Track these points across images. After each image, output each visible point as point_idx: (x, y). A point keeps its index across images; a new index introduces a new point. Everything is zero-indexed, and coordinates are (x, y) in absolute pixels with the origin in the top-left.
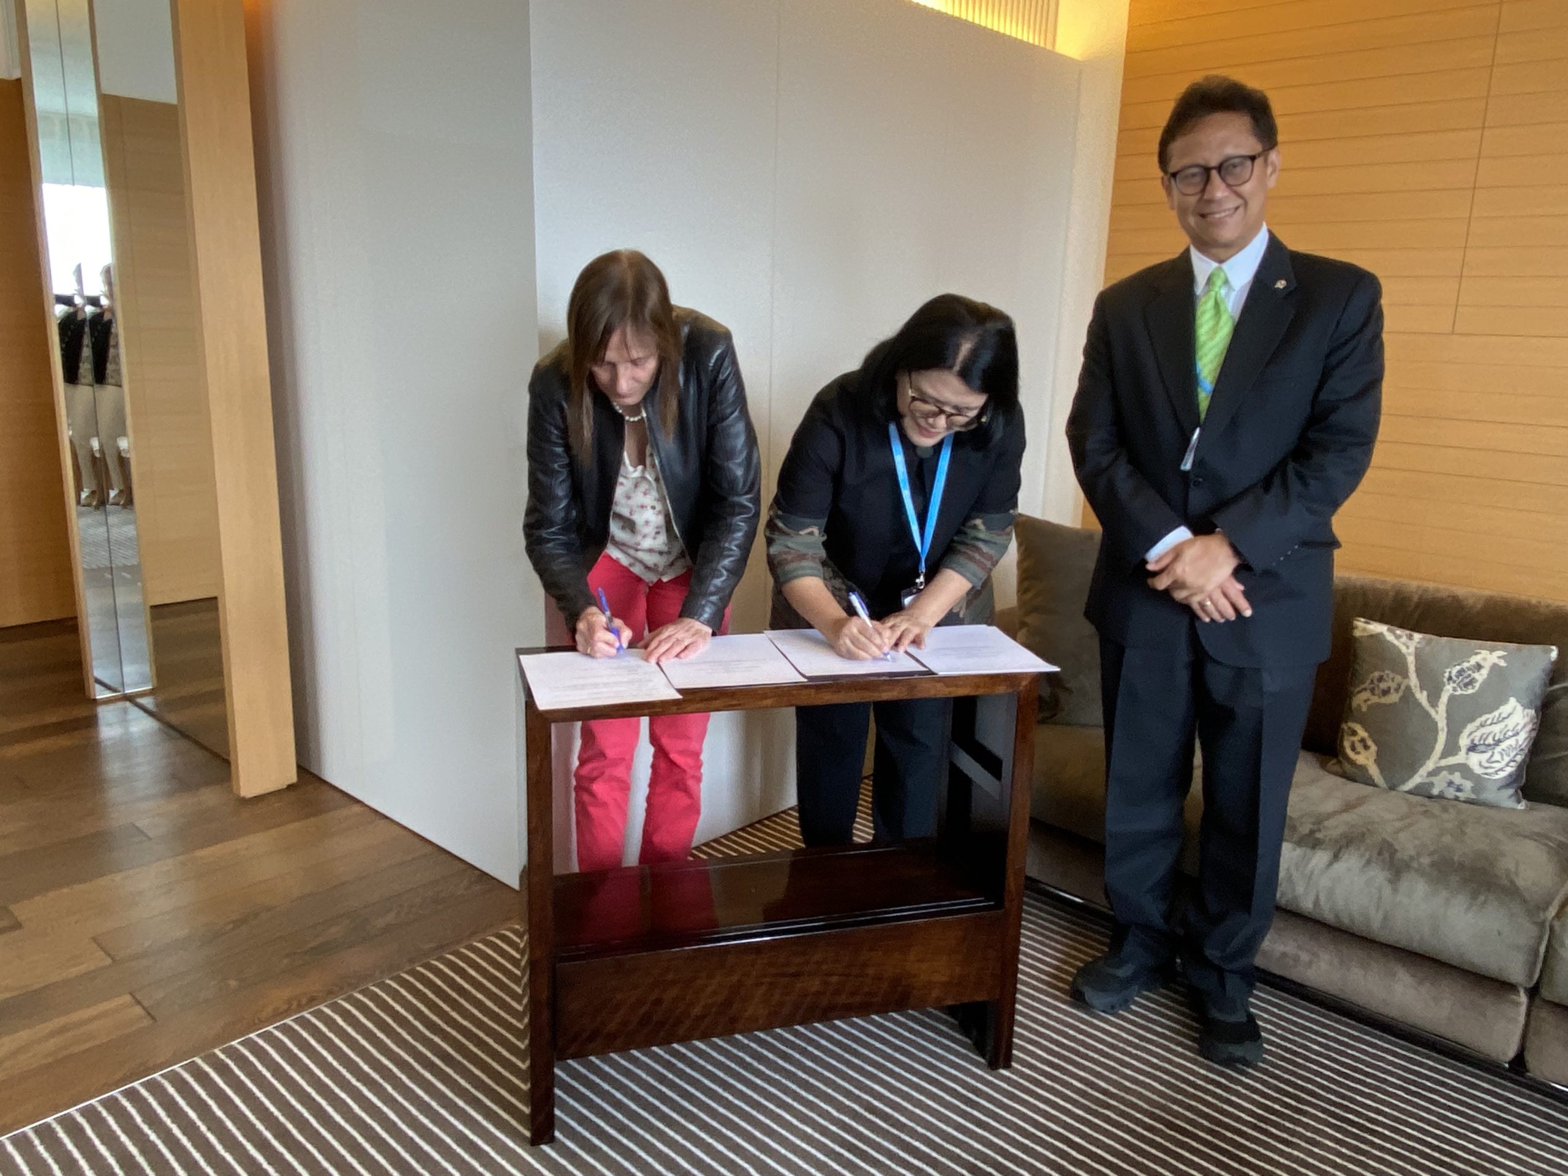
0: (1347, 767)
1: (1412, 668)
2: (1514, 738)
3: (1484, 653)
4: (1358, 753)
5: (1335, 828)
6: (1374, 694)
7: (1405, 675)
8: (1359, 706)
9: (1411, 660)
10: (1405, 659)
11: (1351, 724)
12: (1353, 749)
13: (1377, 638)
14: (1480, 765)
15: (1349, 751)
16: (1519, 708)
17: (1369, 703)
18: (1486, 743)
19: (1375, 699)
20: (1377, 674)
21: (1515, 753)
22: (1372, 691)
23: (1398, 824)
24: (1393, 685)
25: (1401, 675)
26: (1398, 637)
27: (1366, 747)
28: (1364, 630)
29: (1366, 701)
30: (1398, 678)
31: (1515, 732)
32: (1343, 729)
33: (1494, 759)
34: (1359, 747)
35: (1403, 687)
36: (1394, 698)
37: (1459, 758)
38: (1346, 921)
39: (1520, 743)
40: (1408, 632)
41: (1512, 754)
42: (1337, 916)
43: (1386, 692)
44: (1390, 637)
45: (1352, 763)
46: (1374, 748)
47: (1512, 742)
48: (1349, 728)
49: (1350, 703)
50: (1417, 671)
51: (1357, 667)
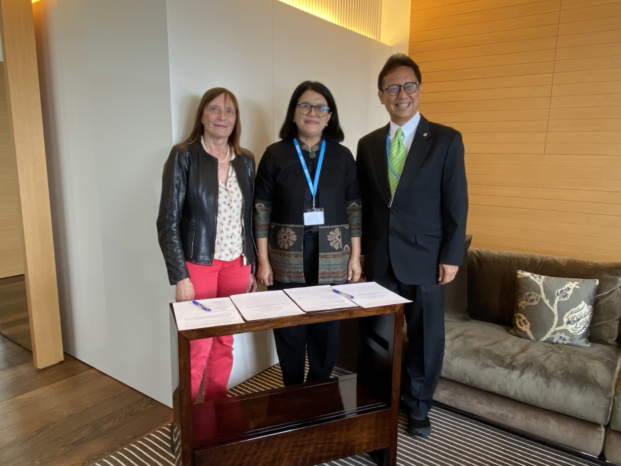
0: (518, 332)
1: (542, 290)
2: (585, 318)
3: (570, 283)
4: (522, 326)
5: (521, 359)
6: (527, 302)
7: (539, 293)
8: (521, 307)
9: (541, 287)
10: (539, 287)
11: (518, 314)
12: (520, 324)
13: (527, 278)
14: (572, 329)
15: (519, 326)
16: (586, 305)
17: (525, 305)
18: (574, 320)
19: (528, 304)
20: (528, 293)
21: (585, 324)
22: (527, 300)
23: (544, 357)
24: (535, 298)
25: (538, 293)
26: (535, 278)
27: (526, 324)
28: (522, 275)
29: (524, 304)
30: (537, 295)
31: (585, 315)
32: (515, 316)
33: (577, 327)
34: (523, 323)
35: (539, 299)
36: (536, 303)
37: (564, 327)
39: (587, 319)
40: (539, 275)
41: (584, 325)
43: (532, 301)
44: (532, 278)
45: (520, 330)
46: (529, 323)
47: (584, 319)
48: (518, 316)
49: (517, 306)
50: (544, 292)
51: (519, 290)
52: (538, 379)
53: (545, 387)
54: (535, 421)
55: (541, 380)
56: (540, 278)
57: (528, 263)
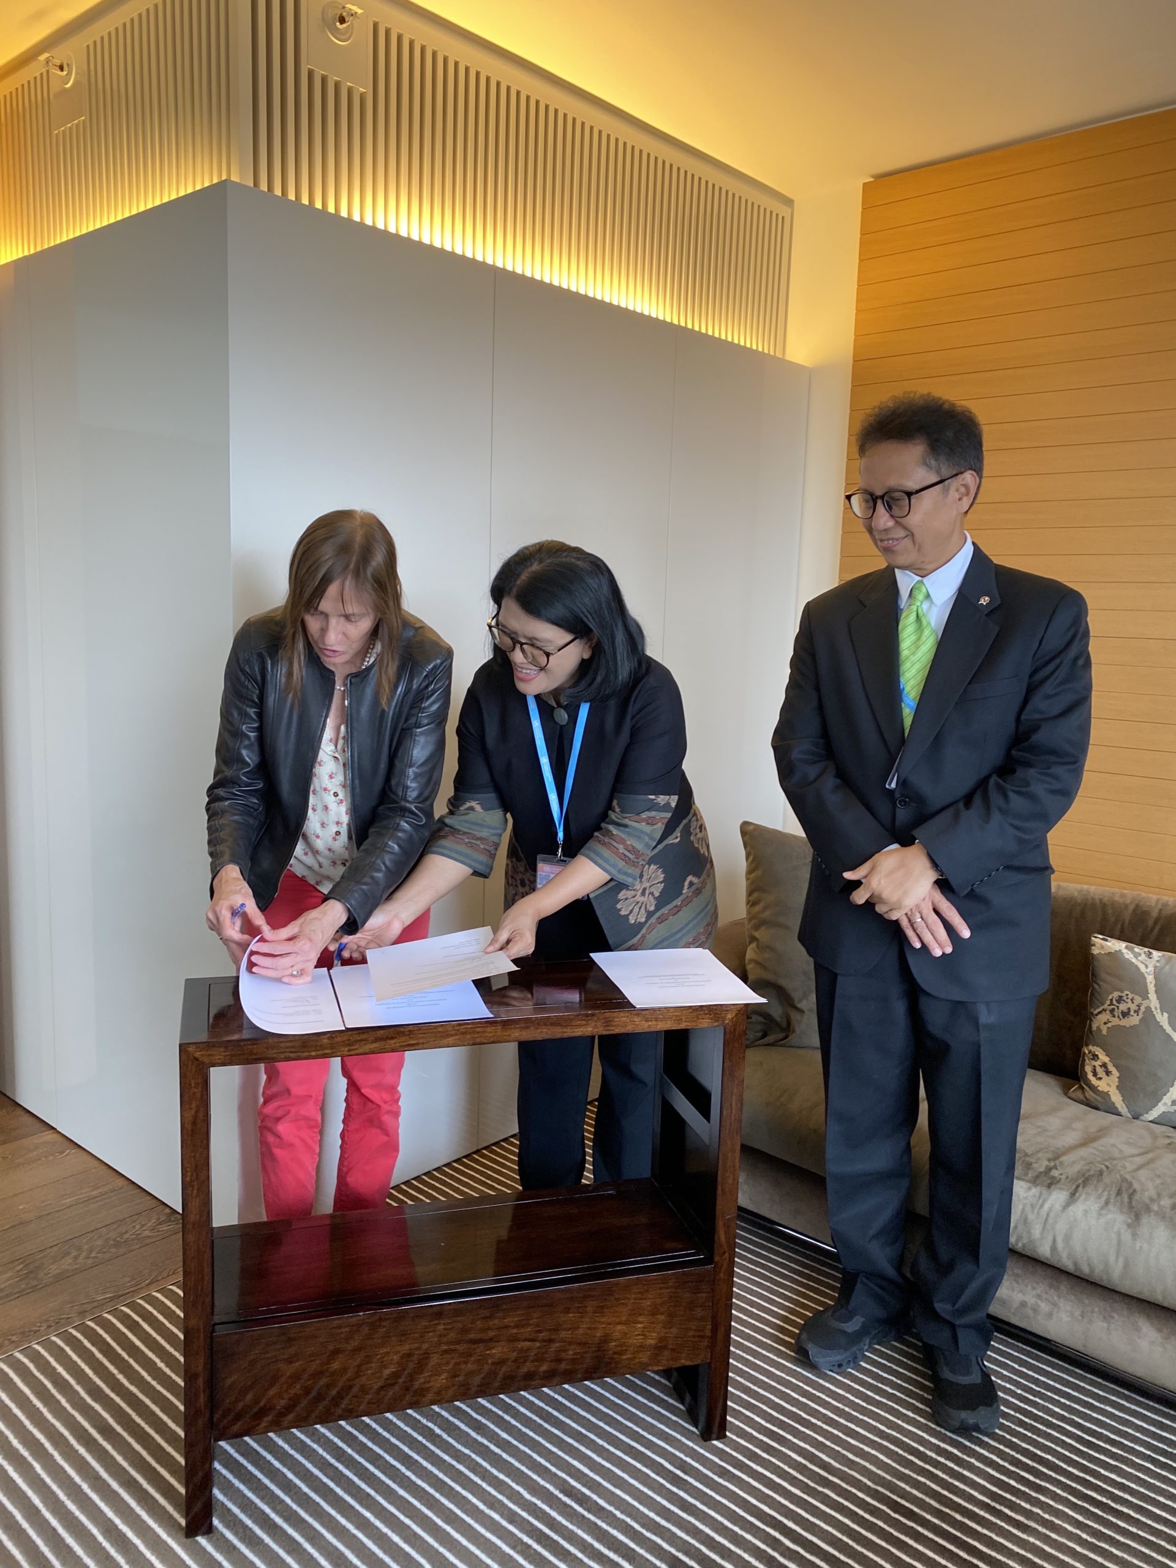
0: (1089, 1094)
1: (1151, 988)
4: (1100, 1079)
5: (1073, 1164)
6: (1114, 1016)
7: (1145, 996)
8: (1098, 1028)
9: (1150, 979)
10: (1145, 979)
11: (1091, 1047)
12: (1095, 1074)
13: (1115, 956)
15: (1090, 1076)
17: (1109, 1025)
19: (1115, 1021)
20: (1116, 994)
22: (1112, 1011)
23: (1139, 1160)
24: (1133, 1007)
25: (1141, 995)
26: (1137, 955)
27: (1108, 1073)
28: (1102, 947)
29: (1105, 1023)
30: (1138, 1000)
32: (1084, 1053)
34: (1101, 1072)
35: (1143, 1009)
36: (1134, 1020)
38: (1086, 1269)
40: (1146, 950)
42: (1075, 1264)
43: (1125, 1014)
44: (1128, 955)
45: (1093, 1089)
46: (1115, 1073)
48: (1090, 1052)
49: (1090, 1025)
50: (1156, 992)
51: (1096, 986)
52: (1110, 1216)
53: (1127, 1236)
54: (1105, 1325)
55: (1117, 1218)
56: (1149, 955)
57: (1127, 916)
